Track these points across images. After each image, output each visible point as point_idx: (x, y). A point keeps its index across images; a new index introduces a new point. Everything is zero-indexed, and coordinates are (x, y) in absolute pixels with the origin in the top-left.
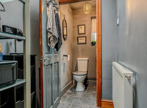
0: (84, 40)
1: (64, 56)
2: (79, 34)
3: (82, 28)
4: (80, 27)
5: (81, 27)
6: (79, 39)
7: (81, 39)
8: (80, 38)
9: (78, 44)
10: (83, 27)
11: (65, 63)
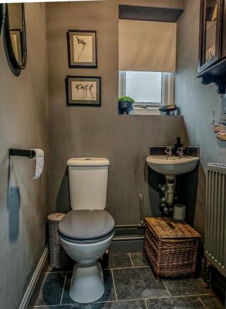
0: (94, 90)
1: (13, 152)
2: (70, 67)
3: (84, 43)
4: (75, 38)
5: (81, 37)
6: (74, 84)
7: (82, 87)
8: (78, 83)
9: (69, 104)
10: (89, 39)
11: (18, 190)
